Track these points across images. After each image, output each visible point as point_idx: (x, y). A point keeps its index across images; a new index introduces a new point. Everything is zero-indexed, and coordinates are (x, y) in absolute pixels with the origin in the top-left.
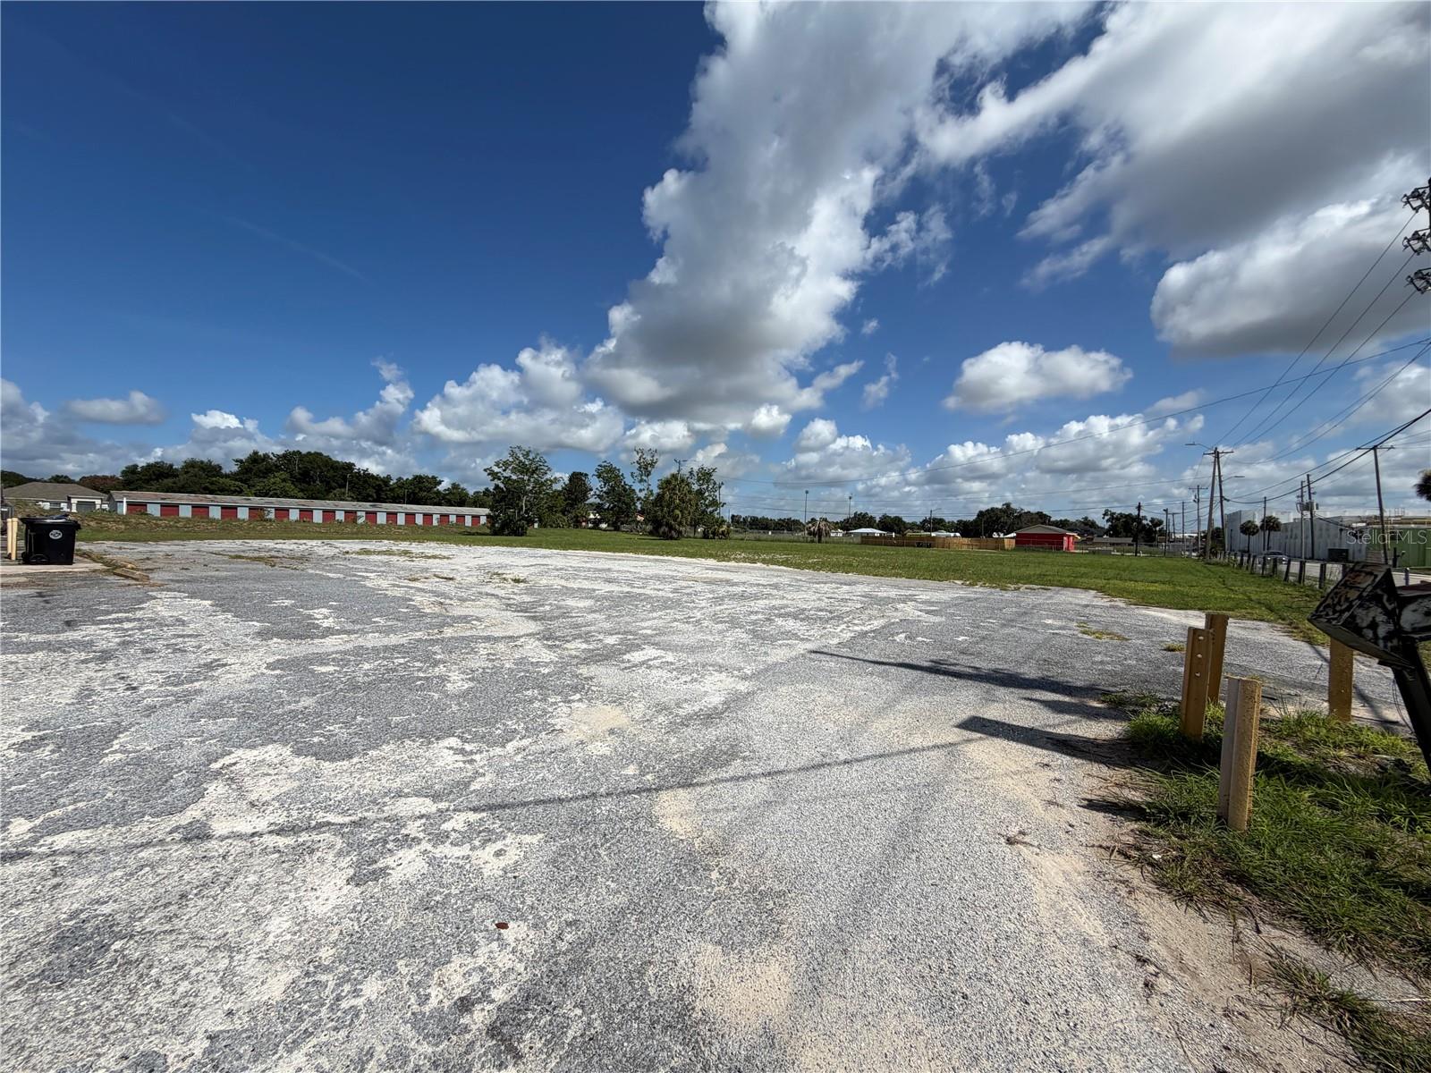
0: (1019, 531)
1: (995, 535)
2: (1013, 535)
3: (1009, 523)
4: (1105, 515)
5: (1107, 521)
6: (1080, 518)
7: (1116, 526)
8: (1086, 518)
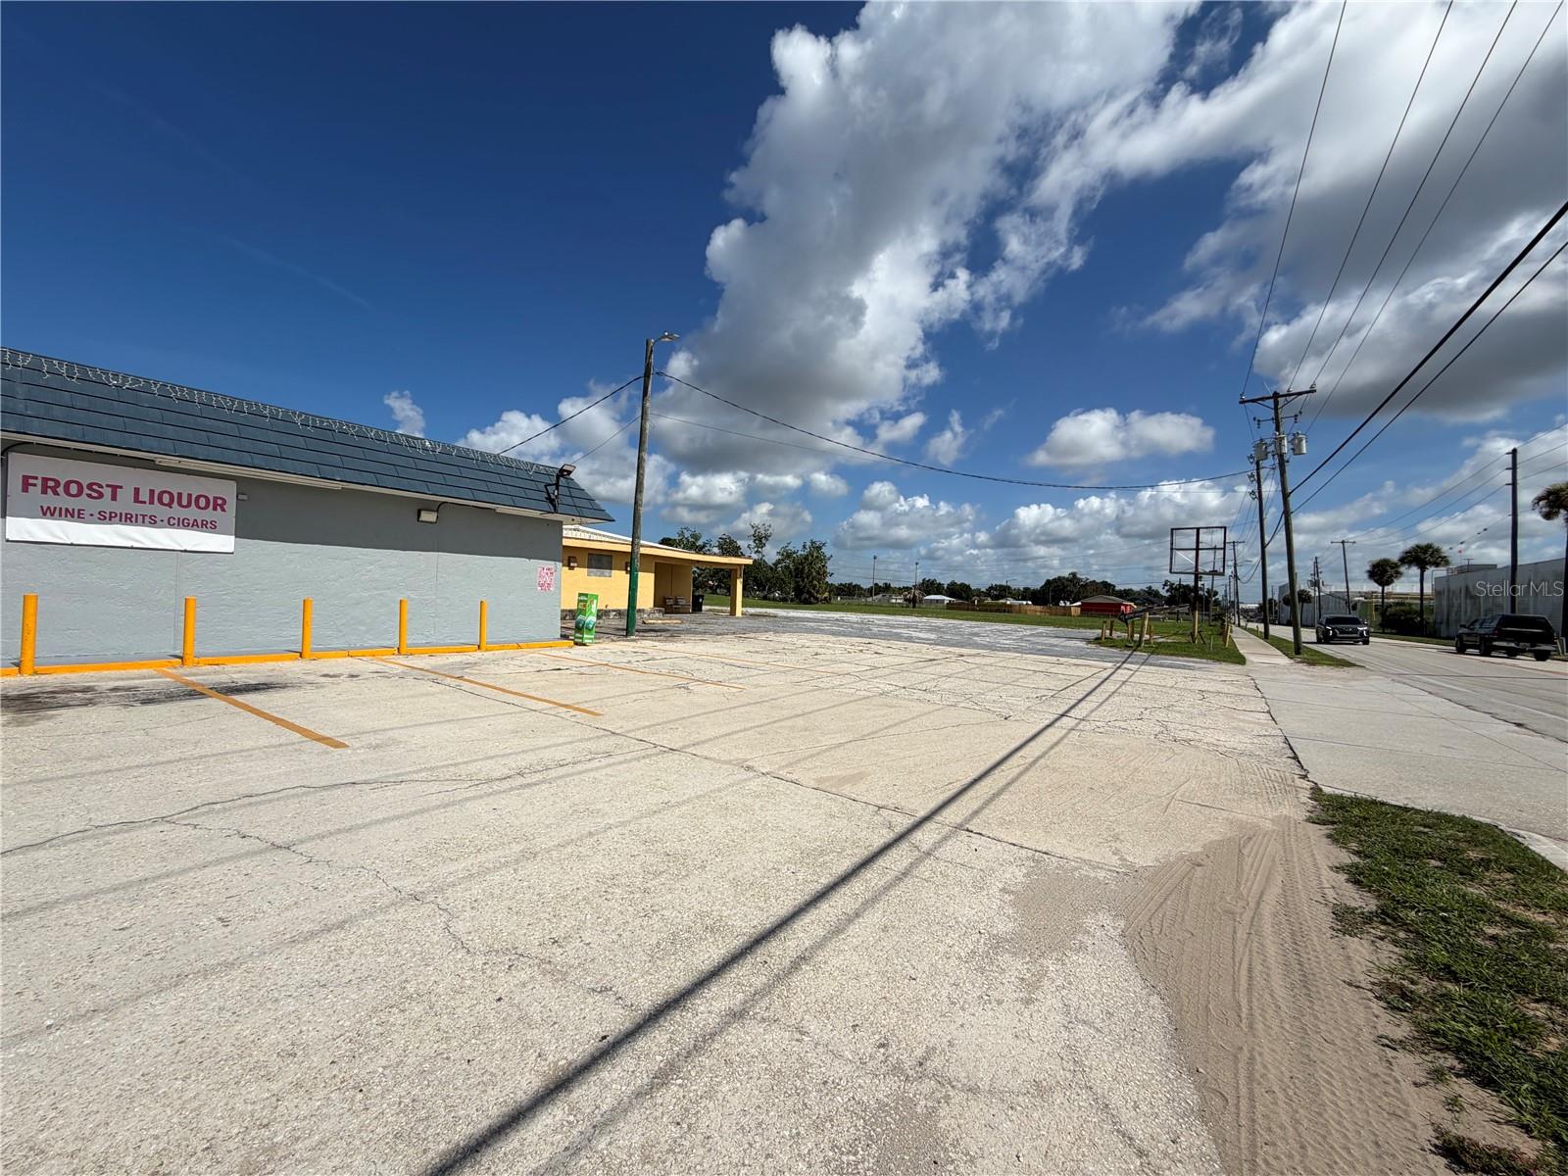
0: (1086, 601)
1: (1062, 603)
2: (1079, 603)
3: (1075, 591)
4: (1165, 585)
5: (1167, 591)
6: (1144, 587)
7: (1175, 596)
8: (1150, 588)
